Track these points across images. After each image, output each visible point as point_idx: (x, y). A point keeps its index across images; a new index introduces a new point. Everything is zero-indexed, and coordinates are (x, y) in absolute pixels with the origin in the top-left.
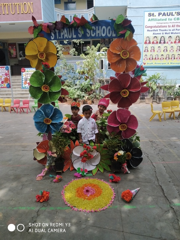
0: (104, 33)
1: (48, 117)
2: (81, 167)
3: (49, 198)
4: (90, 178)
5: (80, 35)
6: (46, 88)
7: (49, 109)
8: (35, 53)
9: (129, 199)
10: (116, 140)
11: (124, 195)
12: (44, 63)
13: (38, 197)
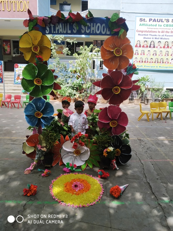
0: (98, 30)
1: (39, 111)
2: (71, 162)
3: (37, 192)
4: (79, 174)
5: (75, 30)
6: (39, 82)
7: (40, 102)
8: (28, 46)
9: (118, 195)
10: (106, 136)
11: (112, 191)
12: (37, 56)
13: (25, 191)
